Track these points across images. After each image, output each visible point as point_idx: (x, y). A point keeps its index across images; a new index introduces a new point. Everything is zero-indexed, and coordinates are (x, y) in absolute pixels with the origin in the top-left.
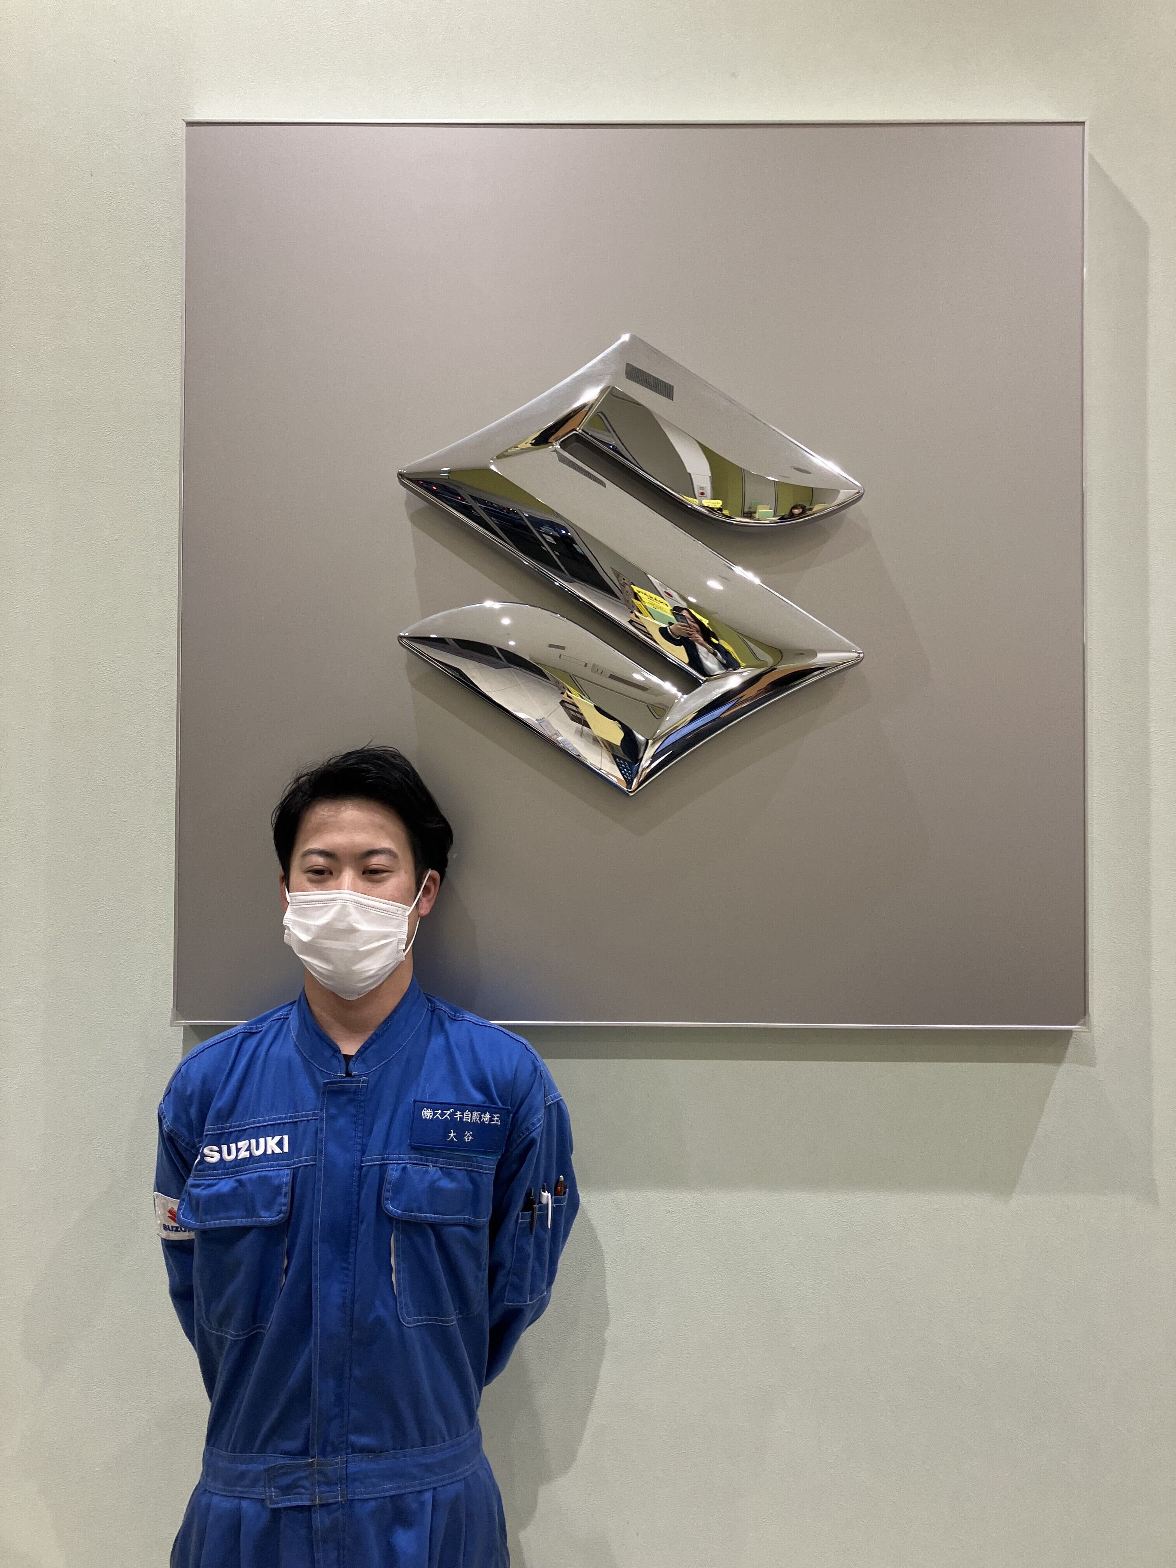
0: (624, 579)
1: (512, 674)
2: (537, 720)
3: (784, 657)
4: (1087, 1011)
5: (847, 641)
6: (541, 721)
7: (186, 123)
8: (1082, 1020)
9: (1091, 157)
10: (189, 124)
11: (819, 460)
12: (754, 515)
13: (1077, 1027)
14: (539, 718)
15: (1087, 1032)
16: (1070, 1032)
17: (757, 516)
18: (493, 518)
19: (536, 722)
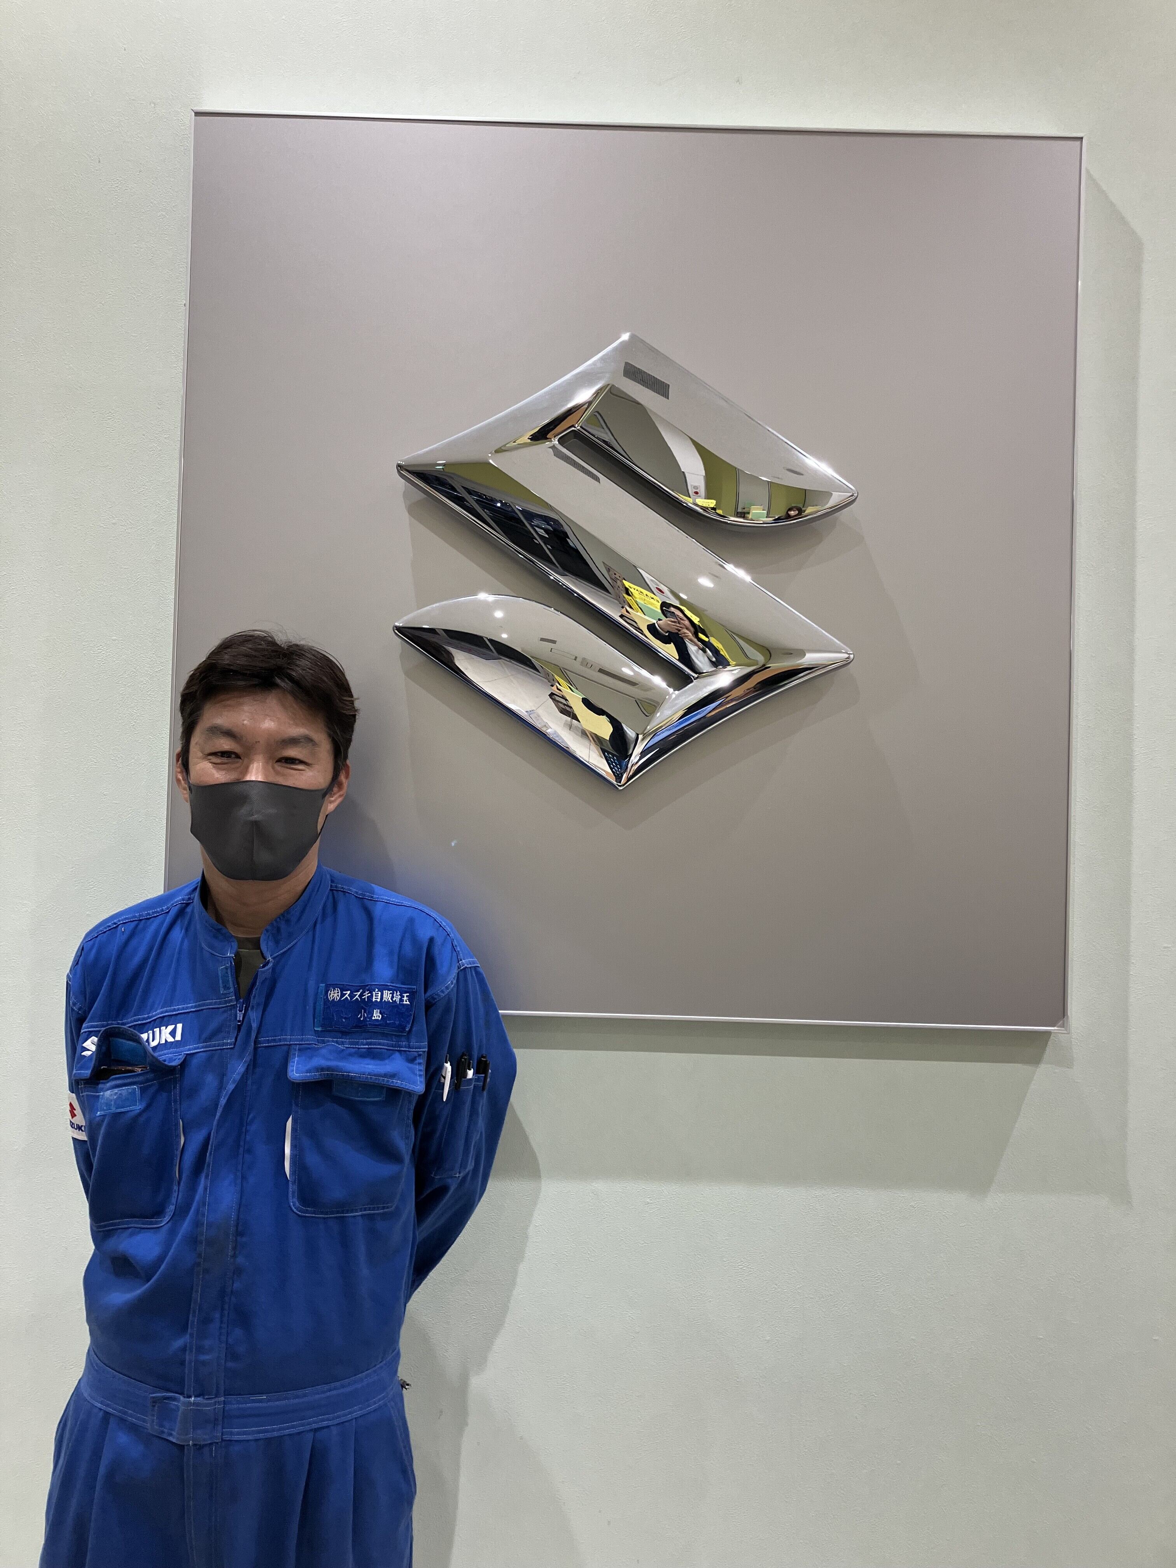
0: (615, 574)
1: (502, 667)
2: (527, 712)
3: (772, 655)
4: (1065, 1013)
5: (837, 641)
6: (530, 713)
7: (195, 113)
8: (1061, 1022)
9: (1088, 171)
10: (198, 114)
11: (812, 462)
12: (748, 515)
13: (1055, 1028)
14: (528, 710)
15: (1065, 1033)
16: (1049, 1033)
17: (750, 516)
18: (485, 510)
19: (526, 713)
